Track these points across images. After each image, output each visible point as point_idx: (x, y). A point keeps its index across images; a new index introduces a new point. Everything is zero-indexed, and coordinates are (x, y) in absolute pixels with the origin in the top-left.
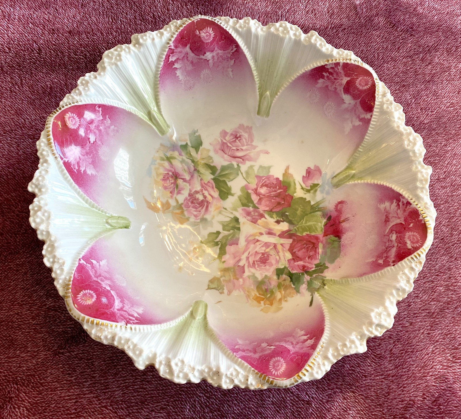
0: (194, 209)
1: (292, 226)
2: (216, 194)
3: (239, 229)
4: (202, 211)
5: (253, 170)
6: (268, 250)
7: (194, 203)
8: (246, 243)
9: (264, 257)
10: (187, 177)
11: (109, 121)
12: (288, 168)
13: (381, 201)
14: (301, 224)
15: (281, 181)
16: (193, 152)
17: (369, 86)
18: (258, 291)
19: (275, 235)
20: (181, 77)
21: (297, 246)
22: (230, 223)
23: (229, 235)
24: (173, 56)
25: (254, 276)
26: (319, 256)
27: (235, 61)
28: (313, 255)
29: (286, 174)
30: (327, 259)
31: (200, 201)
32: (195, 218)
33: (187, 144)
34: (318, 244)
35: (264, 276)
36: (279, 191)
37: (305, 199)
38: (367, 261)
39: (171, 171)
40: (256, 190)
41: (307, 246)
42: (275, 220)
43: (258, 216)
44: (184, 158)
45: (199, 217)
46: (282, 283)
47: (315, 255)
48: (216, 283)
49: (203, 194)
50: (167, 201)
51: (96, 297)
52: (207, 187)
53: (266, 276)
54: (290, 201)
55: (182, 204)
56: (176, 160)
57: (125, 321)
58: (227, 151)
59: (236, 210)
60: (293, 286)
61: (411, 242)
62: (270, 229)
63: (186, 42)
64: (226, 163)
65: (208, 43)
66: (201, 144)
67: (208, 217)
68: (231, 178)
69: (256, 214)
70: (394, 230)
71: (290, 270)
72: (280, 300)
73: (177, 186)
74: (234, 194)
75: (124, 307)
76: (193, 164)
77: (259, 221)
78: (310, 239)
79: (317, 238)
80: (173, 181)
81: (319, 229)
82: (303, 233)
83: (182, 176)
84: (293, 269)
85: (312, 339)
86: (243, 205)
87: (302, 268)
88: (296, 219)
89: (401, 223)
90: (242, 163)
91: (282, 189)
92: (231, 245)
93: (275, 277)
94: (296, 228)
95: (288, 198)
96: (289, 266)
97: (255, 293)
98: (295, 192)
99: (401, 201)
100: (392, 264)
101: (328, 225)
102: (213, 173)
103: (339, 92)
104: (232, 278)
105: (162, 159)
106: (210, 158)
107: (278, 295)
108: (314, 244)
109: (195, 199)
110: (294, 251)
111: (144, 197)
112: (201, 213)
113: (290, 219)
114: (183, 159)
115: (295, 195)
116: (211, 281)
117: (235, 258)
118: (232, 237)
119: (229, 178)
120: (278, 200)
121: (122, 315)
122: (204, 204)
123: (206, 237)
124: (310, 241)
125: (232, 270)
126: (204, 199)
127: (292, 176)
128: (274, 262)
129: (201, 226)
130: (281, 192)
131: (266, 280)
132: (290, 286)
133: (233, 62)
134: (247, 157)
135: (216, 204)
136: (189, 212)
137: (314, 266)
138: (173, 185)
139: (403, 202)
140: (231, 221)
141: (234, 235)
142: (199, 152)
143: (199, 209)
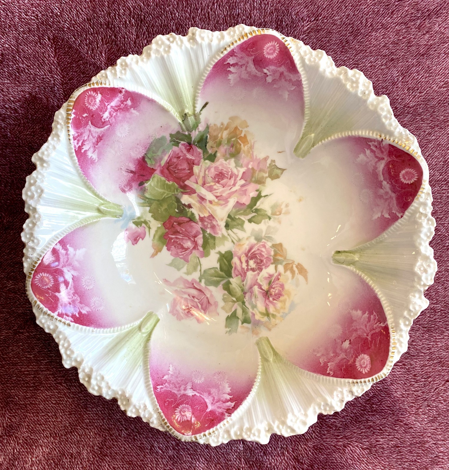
0: (263, 254)
1: (178, 196)
2: (235, 260)
3: (229, 216)
4: (256, 249)
5: (187, 270)
6: (212, 184)
7: (260, 260)
8: (229, 200)
9: (219, 179)
10: (256, 288)
11: (321, 360)
12: (153, 256)
13: (92, 162)
14: (169, 194)
15: (166, 246)
16: (239, 312)
17: (41, 274)
18: (240, 149)
19: (198, 195)
20: (227, 385)
21: (184, 175)
22: (235, 225)
23: (241, 214)
24: (229, 406)
25: (237, 165)
26: (170, 153)
27: (163, 377)
28: (175, 157)
29: (158, 250)
30: (166, 144)
31: (253, 260)
32: (266, 245)
33: (242, 323)
34: (164, 165)
35: (228, 161)
36: (173, 236)
37: (152, 216)
38: (138, 113)
39: (270, 302)
40: (194, 248)
41: (175, 169)
42: (191, 210)
43: (205, 221)
44: (251, 310)
45: (261, 243)
46: (215, 145)
47: (172, 157)
48: (274, 174)
49: (248, 265)
50: (285, 272)
51: (400, 174)
52: (240, 270)
53: (226, 160)
54: (167, 222)
55: (272, 264)
56: (261, 310)
57: (381, 145)
58: (205, 300)
59: (223, 236)
60: (208, 136)
61: (96, 99)
62: (201, 203)
63: (209, 415)
64: (212, 288)
65: (186, 404)
66: (228, 318)
67: (253, 241)
68: (213, 271)
69: (206, 223)
70: (102, 122)
71: (202, 155)
72: (226, 129)
73: (270, 283)
74: (217, 253)
75: (376, 162)
76: (245, 300)
77: (206, 215)
78: (169, 175)
79: (162, 172)
80: (272, 290)
81: (156, 179)
82: (172, 185)
83: (261, 292)
84: (200, 154)
85: (228, 63)
86: (214, 238)
87: (191, 150)
88: (171, 201)
89: (92, 123)
90: (196, 282)
91: (169, 237)
92: (244, 204)
93: (218, 155)
94: (176, 193)
95: (168, 225)
96: (200, 159)
97: (244, 148)
98: (158, 228)
99: (78, 145)
100: (123, 90)
101: (146, 178)
102: (229, 283)
103: (72, 289)
104: (257, 172)
105: (274, 316)
106: (224, 299)
107: (225, 134)
108: (168, 169)
109: (258, 263)
110: (189, 171)
111: (307, 284)
112: (259, 247)
113: (176, 204)
114: (253, 309)
115: (160, 226)
116: (277, 177)
117: (246, 190)
118: (239, 211)
119: (215, 271)
120: (178, 228)
121: (382, 152)
122: (251, 255)
123: (263, 221)
124: (170, 173)
125: (253, 179)
126: (249, 260)
127: (153, 246)
128: (212, 170)
129: (263, 235)
130: (172, 235)
131: (228, 156)
132: (210, 138)
133: (166, 377)
134: (187, 285)
135: (239, 250)
136: (269, 253)
137: (180, 145)
138: (273, 286)
139: (78, 143)
140: (233, 228)
141: (237, 213)
142: (233, 310)
143: (258, 252)
